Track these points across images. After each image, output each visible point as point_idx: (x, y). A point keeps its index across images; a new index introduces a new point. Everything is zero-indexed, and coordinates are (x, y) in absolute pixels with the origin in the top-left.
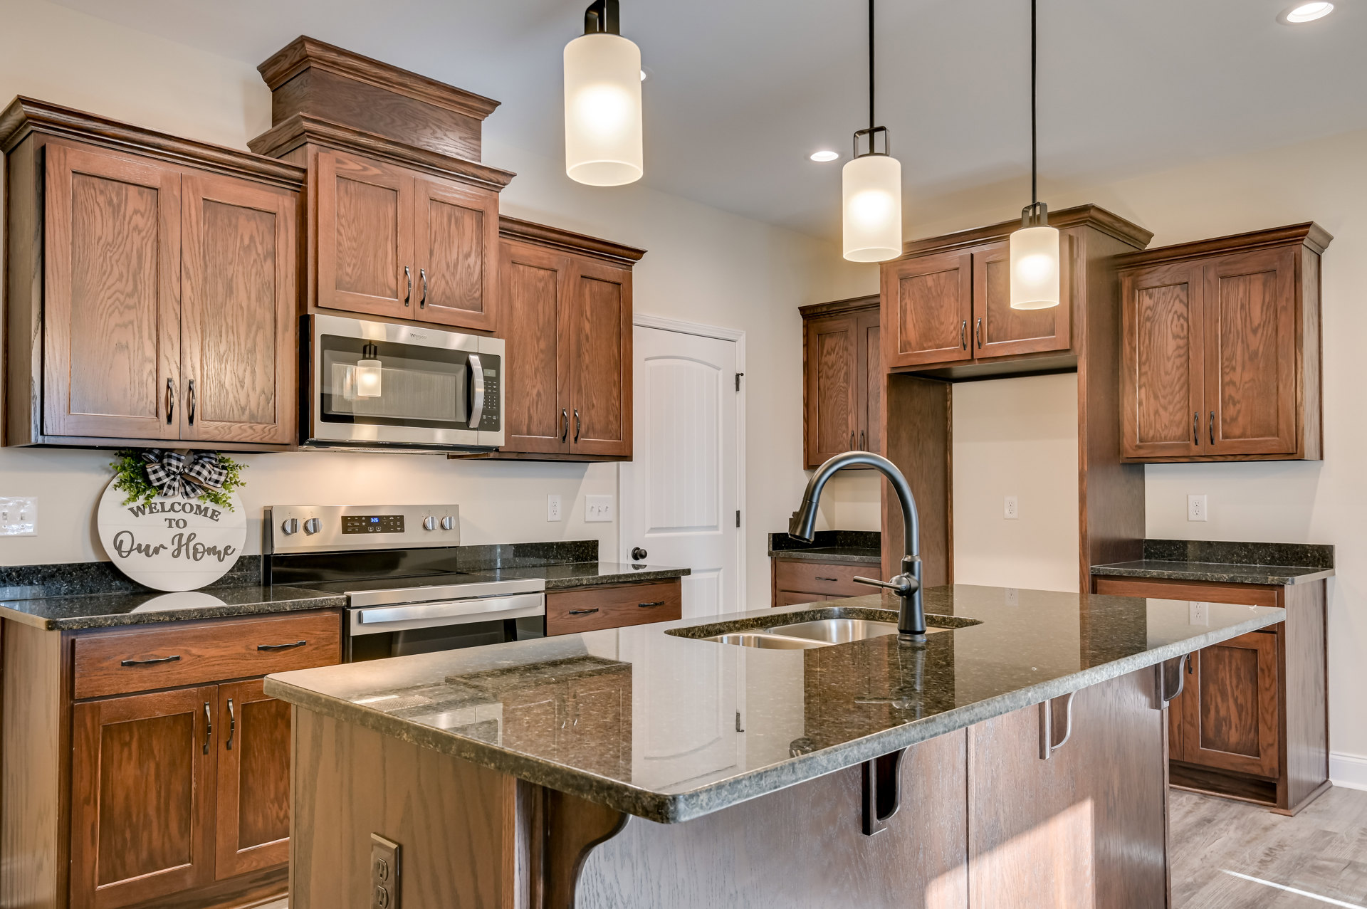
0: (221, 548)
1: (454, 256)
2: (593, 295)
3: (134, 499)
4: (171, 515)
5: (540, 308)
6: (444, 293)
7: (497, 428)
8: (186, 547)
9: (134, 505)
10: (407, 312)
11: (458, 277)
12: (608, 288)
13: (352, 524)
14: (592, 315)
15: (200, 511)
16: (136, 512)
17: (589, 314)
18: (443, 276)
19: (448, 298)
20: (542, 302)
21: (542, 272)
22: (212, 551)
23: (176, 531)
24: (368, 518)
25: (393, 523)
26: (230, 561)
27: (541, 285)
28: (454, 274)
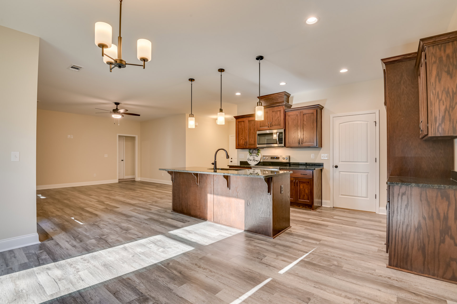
0: (257, 160)
1: (276, 118)
2: (306, 117)
3: (250, 154)
4: (253, 156)
5: (294, 122)
6: (274, 124)
7: (282, 143)
8: (254, 160)
9: (250, 155)
10: (269, 128)
11: (277, 121)
12: (311, 114)
13: (272, 158)
14: (306, 120)
15: (256, 156)
16: (250, 156)
17: (305, 120)
18: (274, 122)
19: (275, 125)
20: (295, 121)
21: (295, 116)
22: (256, 161)
23: (253, 158)
24: (274, 157)
25: (278, 158)
26: (258, 162)
27: (294, 118)
28: (276, 121)
